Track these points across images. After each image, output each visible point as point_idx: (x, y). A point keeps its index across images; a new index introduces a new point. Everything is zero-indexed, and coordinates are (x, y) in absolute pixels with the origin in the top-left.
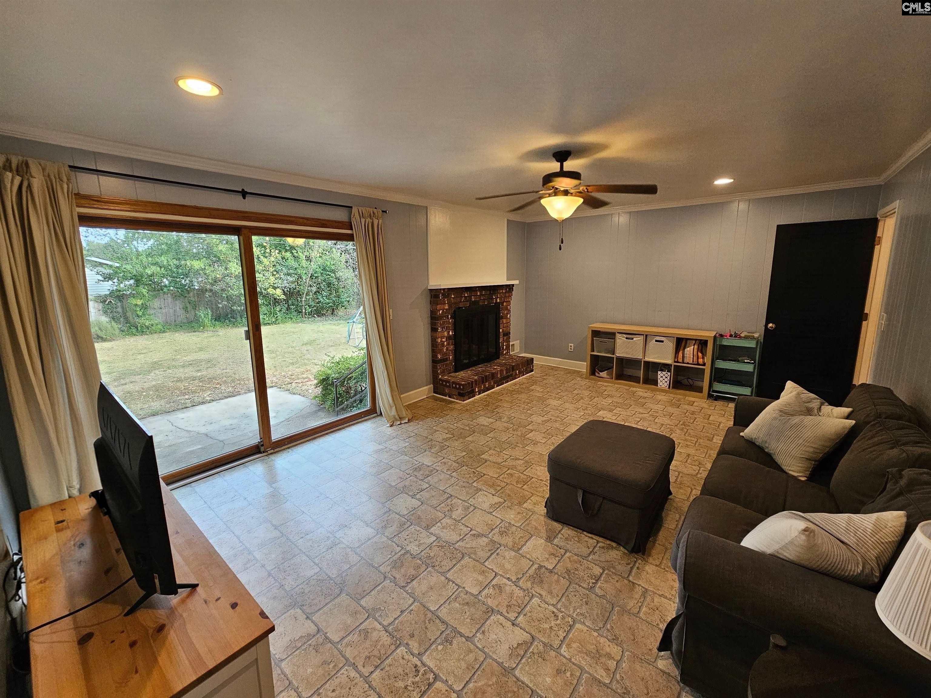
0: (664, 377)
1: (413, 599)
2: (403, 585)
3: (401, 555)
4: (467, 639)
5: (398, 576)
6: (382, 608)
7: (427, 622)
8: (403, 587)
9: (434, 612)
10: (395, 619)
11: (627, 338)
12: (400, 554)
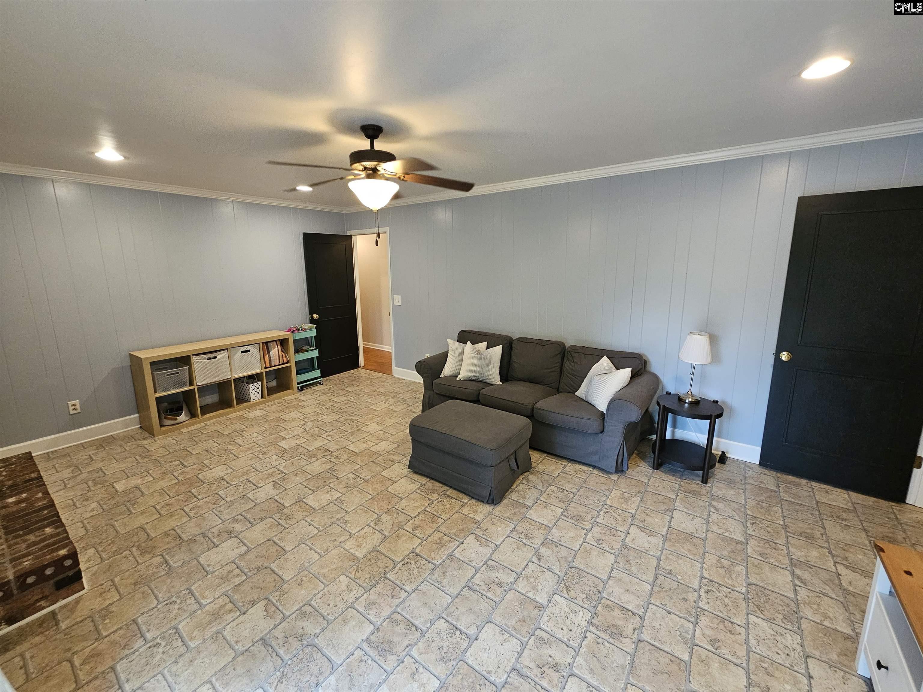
0: (256, 389)
1: (650, 605)
2: (639, 619)
3: (598, 630)
4: (659, 560)
5: (631, 627)
6: (678, 633)
7: (664, 590)
8: (641, 618)
9: (652, 586)
10: (680, 617)
11: (208, 359)
12: (598, 633)
